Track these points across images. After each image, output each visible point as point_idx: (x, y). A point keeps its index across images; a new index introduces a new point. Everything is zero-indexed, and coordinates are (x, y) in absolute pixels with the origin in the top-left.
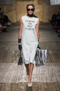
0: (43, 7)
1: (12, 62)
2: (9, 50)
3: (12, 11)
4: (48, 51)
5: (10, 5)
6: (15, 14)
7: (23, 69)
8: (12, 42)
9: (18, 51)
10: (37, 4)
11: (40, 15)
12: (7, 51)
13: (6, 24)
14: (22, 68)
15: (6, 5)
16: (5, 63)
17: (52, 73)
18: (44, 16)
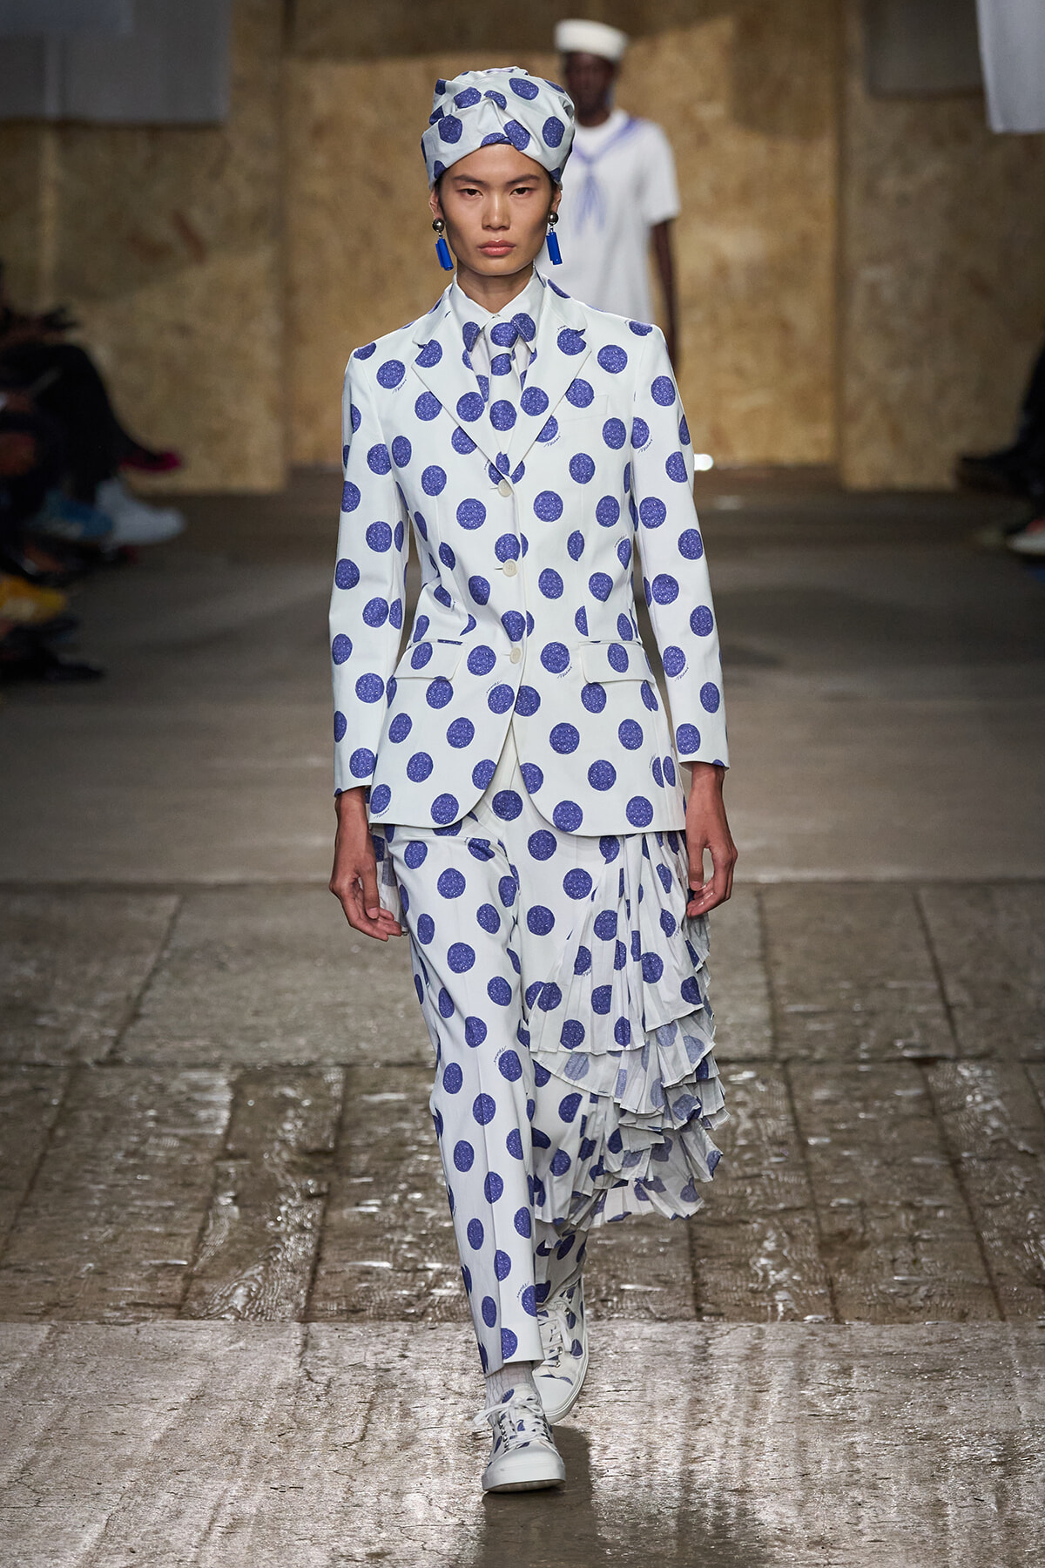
0: (842, 168)
1: (181, 1310)
2: (113, 1061)
3: (198, 249)
4: (937, 1079)
5: (154, 130)
6: (268, 324)
7: (406, 1442)
8: (188, 892)
9: (307, 1072)
10: (713, 112)
11: (785, 327)
12: (78, 1069)
13: (73, 530)
14: (387, 1430)
15: (68, 127)
16: (43, 1331)
17: (1011, 1525)
18: (869, 354)
